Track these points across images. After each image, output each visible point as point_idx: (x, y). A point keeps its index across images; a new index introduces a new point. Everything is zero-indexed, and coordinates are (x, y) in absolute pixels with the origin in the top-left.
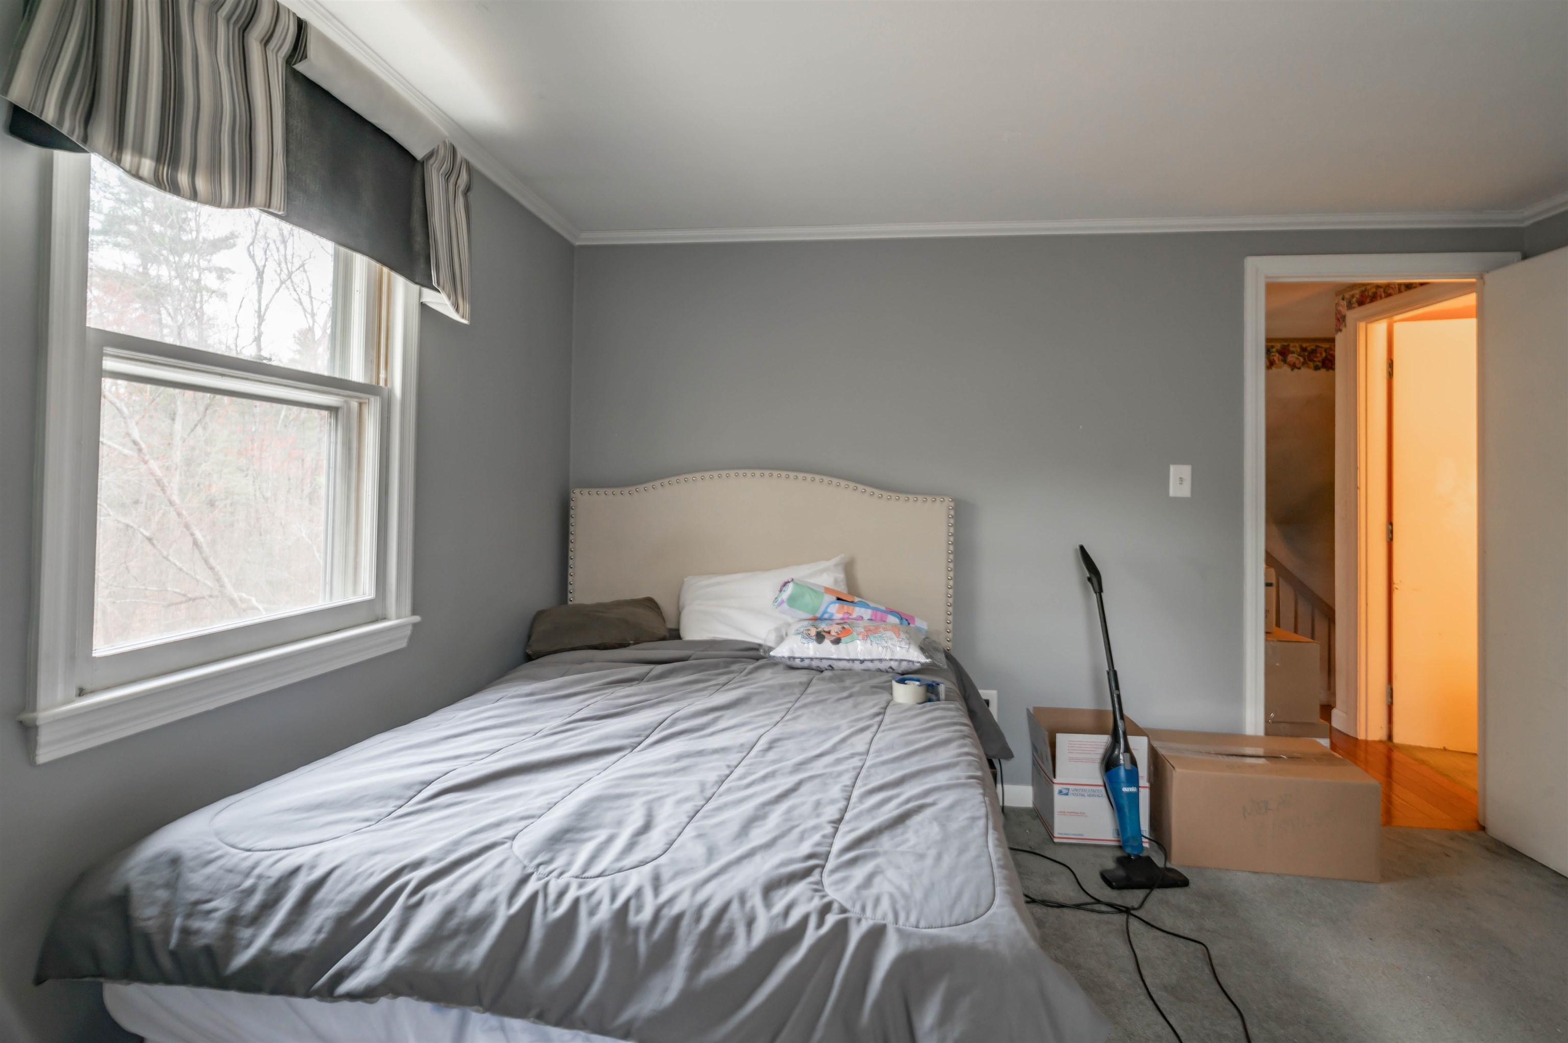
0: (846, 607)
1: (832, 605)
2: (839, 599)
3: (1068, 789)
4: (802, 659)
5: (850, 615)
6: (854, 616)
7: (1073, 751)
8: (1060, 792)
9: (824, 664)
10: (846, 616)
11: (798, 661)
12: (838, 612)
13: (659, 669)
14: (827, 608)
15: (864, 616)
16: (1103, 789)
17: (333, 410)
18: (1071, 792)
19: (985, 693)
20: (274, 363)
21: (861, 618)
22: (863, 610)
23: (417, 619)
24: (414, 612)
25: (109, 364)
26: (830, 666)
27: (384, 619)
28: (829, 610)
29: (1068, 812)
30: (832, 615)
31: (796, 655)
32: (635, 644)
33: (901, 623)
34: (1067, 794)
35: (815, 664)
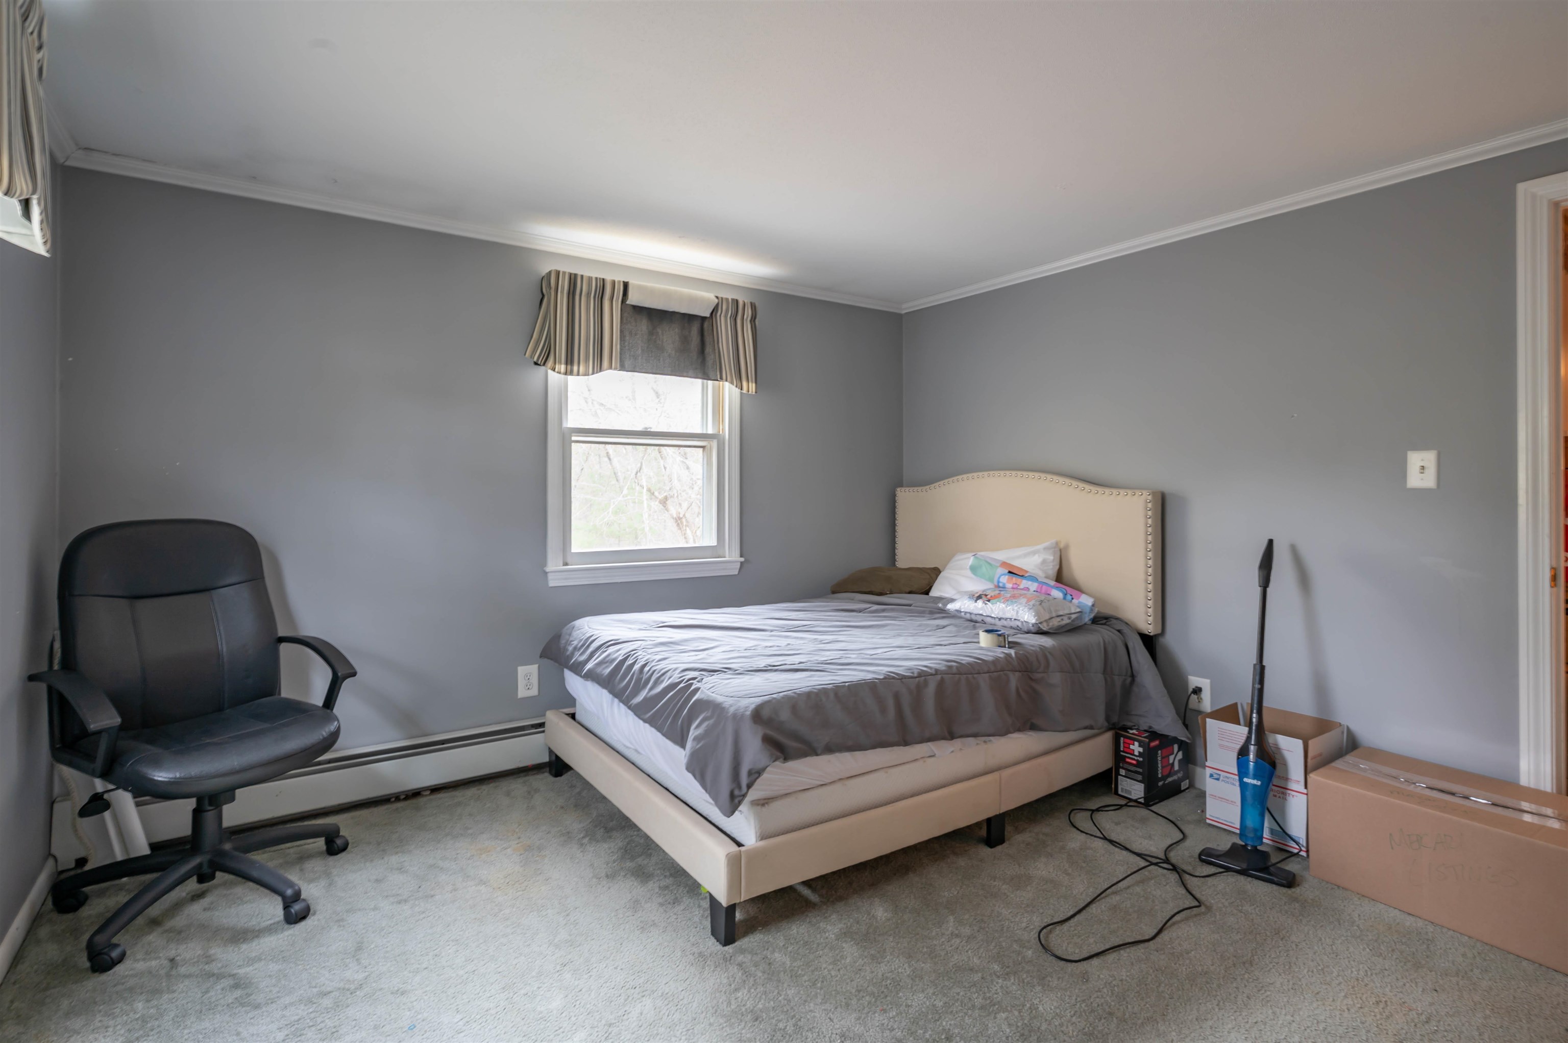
0: (1015, 579)
1: (1003, 577)
2: (1010, 572)
3: (1220, 775)
4: (966, 613)
5: (1019, 585)
6: (1022, 586)
7: (1223, 739)
8: (1211, 776)
9: (979, 619)
10: (1015, 586)
11: (963, 614)
12: (1008, 581)
13: (876, 607)
14: (999, 578)
15: (1030, 588)
16: (1237, 777)
17: (703, 447)
18: (1221, 778)
19: (1194, 681)
20: (652, 430)
21: (1027, 589)
22: (1030, 583)
23: (742, 559)
24: (741, 556)
25: (574, 438)
26: (982, 620)
27: (725, 557)
28: (1001, 580)
29: (1219, 798)
30: (1004, 584)
31: (962, 610)
32: (890, 594)
33: (1065, 598)
34: (1218, 779)
35: (974, 617)
